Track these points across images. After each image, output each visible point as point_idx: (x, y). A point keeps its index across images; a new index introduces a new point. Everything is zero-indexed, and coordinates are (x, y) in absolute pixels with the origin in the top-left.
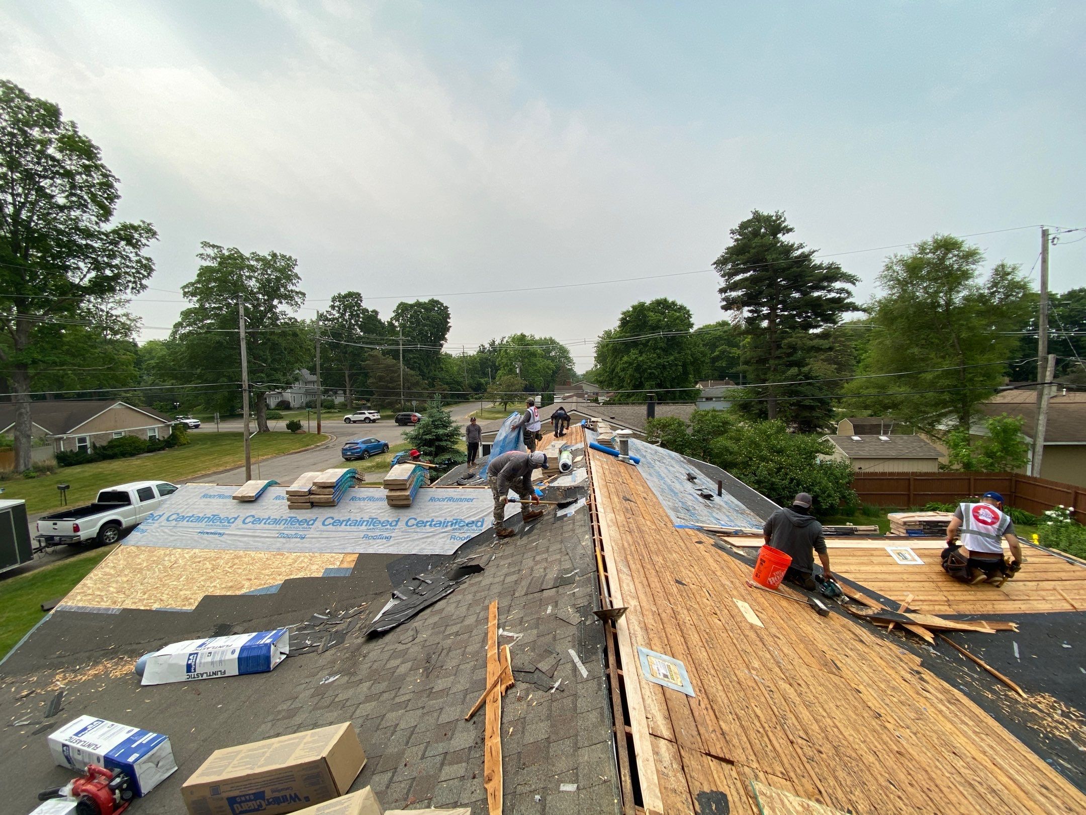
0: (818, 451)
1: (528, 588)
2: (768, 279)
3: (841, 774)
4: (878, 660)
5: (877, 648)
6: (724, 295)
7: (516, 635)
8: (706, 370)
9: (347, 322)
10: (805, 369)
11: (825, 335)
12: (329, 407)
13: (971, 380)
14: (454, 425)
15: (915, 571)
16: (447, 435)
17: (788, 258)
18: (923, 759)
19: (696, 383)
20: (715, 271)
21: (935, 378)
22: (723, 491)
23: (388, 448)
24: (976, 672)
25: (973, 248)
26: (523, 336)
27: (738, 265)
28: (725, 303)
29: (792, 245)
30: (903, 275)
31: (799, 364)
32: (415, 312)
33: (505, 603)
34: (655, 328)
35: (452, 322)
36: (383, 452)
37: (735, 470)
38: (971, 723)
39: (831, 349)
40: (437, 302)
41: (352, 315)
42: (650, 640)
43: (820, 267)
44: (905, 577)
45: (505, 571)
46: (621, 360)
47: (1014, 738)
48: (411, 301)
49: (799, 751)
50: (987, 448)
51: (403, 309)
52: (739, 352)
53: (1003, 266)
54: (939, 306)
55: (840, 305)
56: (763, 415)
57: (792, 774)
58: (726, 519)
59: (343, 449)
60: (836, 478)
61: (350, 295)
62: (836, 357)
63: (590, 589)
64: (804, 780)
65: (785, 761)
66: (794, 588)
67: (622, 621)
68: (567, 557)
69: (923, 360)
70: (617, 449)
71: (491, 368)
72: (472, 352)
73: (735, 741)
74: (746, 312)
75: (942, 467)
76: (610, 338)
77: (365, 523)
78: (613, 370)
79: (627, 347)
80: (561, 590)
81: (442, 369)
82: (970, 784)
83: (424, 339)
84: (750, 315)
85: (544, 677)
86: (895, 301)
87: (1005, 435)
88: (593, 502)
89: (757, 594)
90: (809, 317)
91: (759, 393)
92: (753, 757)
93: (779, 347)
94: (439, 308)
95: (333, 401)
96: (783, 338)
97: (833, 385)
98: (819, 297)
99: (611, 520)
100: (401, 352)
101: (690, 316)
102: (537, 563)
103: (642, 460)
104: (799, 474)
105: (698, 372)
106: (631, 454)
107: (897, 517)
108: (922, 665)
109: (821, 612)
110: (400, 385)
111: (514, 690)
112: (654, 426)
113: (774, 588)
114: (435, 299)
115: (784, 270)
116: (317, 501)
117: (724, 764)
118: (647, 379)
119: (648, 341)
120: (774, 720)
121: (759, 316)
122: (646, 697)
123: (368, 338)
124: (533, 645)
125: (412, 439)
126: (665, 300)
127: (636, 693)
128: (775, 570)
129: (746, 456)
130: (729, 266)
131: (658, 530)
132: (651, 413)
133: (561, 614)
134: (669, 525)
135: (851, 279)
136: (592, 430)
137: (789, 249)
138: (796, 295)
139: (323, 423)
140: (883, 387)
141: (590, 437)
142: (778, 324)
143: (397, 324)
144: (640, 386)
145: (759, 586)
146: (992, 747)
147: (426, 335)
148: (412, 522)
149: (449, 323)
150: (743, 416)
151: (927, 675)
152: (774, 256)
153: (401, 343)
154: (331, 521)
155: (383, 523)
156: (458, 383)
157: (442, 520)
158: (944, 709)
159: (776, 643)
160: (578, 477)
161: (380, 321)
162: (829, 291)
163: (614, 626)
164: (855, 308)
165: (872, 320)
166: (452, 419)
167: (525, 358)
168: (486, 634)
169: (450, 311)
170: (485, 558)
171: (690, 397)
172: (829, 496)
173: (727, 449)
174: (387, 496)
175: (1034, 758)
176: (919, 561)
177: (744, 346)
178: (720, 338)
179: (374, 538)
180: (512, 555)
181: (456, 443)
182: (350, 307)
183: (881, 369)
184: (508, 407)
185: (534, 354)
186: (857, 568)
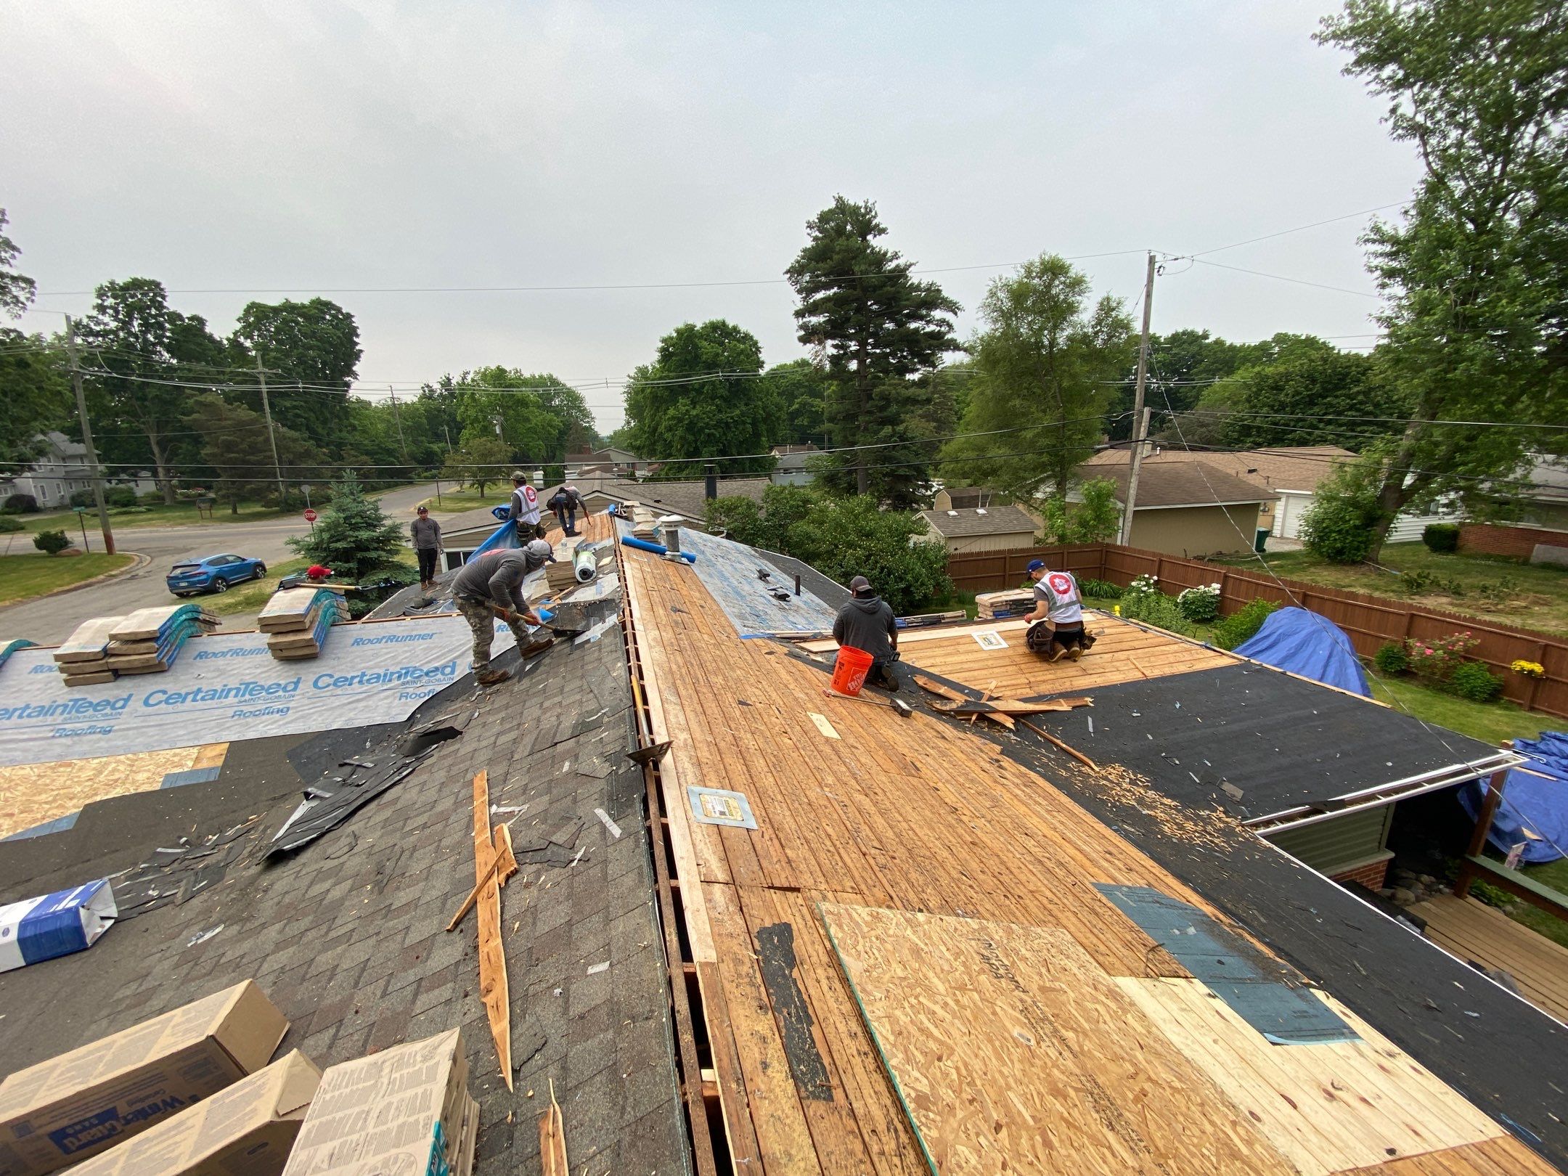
0: (911, 532)
1: (534, 745)
2: (856, 300)
3: (914, 876)
4: (959, 755)
5: (959, 743)
6: (801, 321)
7: (517, 809)
8: (783, 431)
9: (136, 337)
10: (901, 428)
11: (922, 383)
12: (127, 503)
13: (1069, 438)
14: (388, 522)
15: (999, 655)
16: (377, 540)
17: (879, 272)
18: (996, 845)
19: (771, 449)
20: (788, 284)
21: (1035, 436)
22: (802, 588)
23: (264, 569)
24: (1053, 752)
25: (1081, 274)
26: (501, 372)
27: (818, 276)
28: (802, 333)
29: (885, 254)
30: (1007, 304)
31: (894, 421)
32: (285, 321)
33: (500, 770)
34: (711, 366)
35: (362, 342)
36: (255, 577)
37: (818, 563)
38: (1044, 803)
39: (928, 401)
40: (328, 305)
41: (146, 326)
42: (704, 775)
43: (918, 288)
44: (990, 663)
45: (496, 729)
46: (665, 414)
47: (1083, 811)
48: (274, 301)
49: (872, 862)
50: (1081, 517)
51: (257, 315)
52: (823, 405)
53: (1108, 299)
54: (1043, 346)
55: (940, 342)
56: (852, 490)
57: (863, 887)
58: (804, 622)
59: (169, 578)
60: (931, 563)
61: (136, 284)
62: (935, 412)
63: (624, 729)
64: (875, 890)
65: (856, 875)
66: (876, 692)
67: (667, 760)
68: (591, 695)
69: (1024, 415)
70: (663, 543)
71: (448, 425)
72: (409, 396)
73: (803, 867)
74: (830, 348)
75: (1038, 541)
76: (647, 379)
77: (233, 692)
78: (655, 430)
79: (674, 393)
80: (582, 739)
81: (354, 428)
82: (1040, 861)
83: (311, 373)
84: (834, 351)
85: (561, 851)
86: (999, 339)
87: (1099, 501)
88: (628, 619)
89: (835, 703)
90: (905, 357)
91: (847, 461)
92: (822, 879)
93: (870, 397)
94: (334, 317)
95: (130, 491)
96: (875, 386)
97: (932, 447)
98: (917, 330)
99: (655, 639)
100: (265, 395)
101: (758, 349)
102: (545, 711)
103: (699, 557)
104: (888, 561)
105: (772, 432)
106: (683, 549)
107: (985, 599)
108: (1002, 753)
109: (904, 714)
110: (272, 457)
111: (518, 876)
112: (716, 510)
113: (854, 694)
114: (324, 298)
115: (875, 288)
116: (126, 666)
117: (788, 894)
118: (705, 443)
119: (703, 385)
120: (847, 835)
121: (845, 354)
122: (697, 842)
123: (190, 370)
124: (544, 816)
125: (308, 550)
126: (724, 323)
127: (685, 839)
128: (855, 673)
129: (831, 544)
130: (807, 277)
131: (718, 645)
132: (711, 492)
133: (584, 768)
134: (733, 636)
135: (952, 307)
136: (626, 518)
137: (880, 258)
138: (890, 326)
139: (116, 534)
140: (981, 449)
141: (623, 529)
142: (869, 366)
143: (248, 344)
144: (697, 453)
145: (838, 694)
146: (1062, 823)
147: (314, 367)
148: (326, 680)
149: (357, 344)
150: (828, 493)
151: (1007, 762)
152: (863, 267)
153: (262, 378)
154: (162, 697)
155: (270, 688)
156: (390, 452)
157: (382, 672)
158: (1019, 792)
159: (853, 753)
160: (606, 586)
161: (210, 338)
162: (928, 322)
163: (656, 768)
164: (957, 347)
165: (974, 364)
166: (383, 512)
167: (509, 407)
168: (471, 817)
169: (357, 322)
170: (463, 718)
171: (763, 468)
172: (922, 584)
173: (808, 536)
174: (269, 644)
175: (1101, 827)
176: (1004, 645)
177: (829, 396)
178: (798, 385)
179: (253, 714)
180: (507, 707)
181: (397, 552)
182: (141, 308)
183: (980, 427)
184: (486, 491)
185: (523, 403)
186: (942, 660)
